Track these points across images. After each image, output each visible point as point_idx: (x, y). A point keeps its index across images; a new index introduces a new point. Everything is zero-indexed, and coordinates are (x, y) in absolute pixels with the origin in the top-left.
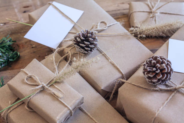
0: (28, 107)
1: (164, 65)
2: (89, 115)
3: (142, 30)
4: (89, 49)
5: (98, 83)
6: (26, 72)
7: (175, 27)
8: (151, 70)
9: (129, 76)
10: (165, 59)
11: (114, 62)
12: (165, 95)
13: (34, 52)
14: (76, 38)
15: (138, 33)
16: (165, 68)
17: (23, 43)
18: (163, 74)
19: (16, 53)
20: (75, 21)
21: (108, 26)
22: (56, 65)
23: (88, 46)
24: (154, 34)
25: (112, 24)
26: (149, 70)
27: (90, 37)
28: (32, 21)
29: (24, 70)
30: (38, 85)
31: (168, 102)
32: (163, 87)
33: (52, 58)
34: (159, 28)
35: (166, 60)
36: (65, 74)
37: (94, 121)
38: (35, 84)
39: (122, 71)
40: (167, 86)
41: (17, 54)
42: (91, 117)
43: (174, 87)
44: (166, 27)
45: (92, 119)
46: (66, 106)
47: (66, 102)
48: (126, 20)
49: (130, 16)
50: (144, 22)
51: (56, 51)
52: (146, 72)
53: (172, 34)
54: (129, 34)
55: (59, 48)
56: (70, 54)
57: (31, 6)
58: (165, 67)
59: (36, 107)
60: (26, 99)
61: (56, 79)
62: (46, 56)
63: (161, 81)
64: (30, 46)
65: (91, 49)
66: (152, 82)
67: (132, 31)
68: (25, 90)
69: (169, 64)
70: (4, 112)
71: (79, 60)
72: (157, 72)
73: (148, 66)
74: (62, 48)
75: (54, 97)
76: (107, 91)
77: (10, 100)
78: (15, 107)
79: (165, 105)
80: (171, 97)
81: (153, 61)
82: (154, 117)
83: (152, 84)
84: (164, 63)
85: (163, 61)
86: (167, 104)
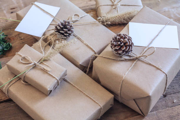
0: (24, 81)
1: (126, 39)
2: (72, 83)
3: (107, 18)
4: (68, 35)
5: (76, 60)
6: (20, 54)
7: (133, 14)
8: (117, 44)
9: (100, 52)
10: (126, 35)
11: (87, 44)
12: (129, 63)
13: (23, 43)
14: (56, 27)
15: (105, 21)
16: (127, 42)
17: (13, 37)
18: (126, 46)
19: (8, 44)
20: (54, 15)
21: (80, 17)
22: (43, 49)
23: (66, 33)
24: (117, 21)
25: (83, 16)
26: (115, 44)
27: (67, 25)
28: (20, 18)
29: (19, 53)
30: (31, 63)
32: (127, 58)
33: (39, 44)
34: (120, 16)
35: (127, 36)
36: (51, 53)
37: (76, 88)
38: (28, 63)
39: (94, 50)
40: (130, 56)
41: (10, 45)
42: (74, 85)
43: (136, 56)
44: (126, 15)
45: (74, 86)
46: (54, 78)
47: (53, 74)
48: (94, 13)
49: (97, 10)
50: (108, 13)
51: (42, 38)
52: (113, 46)
53: (131, 20)
54: (97, 22)
55: (43, 36)
56: (53, 40)
57: (17, 8)
58: (127, 41)
59: (31, 80)
60: (22, 75)
61: (44, 58)
62: (34, 43)
64: (19, 38)
65: (70, 34)
66: (118, 53)
67: (100, 19)
68: (21, 68)
69: (130, 39)
70: (5, 86)
71: (61, 42)
72: (121, 45)
73: (114, 41)
74: (46, 36)
75: (45, 71)
76: (84, 65)
77: (9, 78)
78: (14, 82)
80: (134, 64)
81: (118, 37)
82: (122, 80)
83: (118, 55)
84: (126, 38)
85: (126, 37)
86: (131, 69)
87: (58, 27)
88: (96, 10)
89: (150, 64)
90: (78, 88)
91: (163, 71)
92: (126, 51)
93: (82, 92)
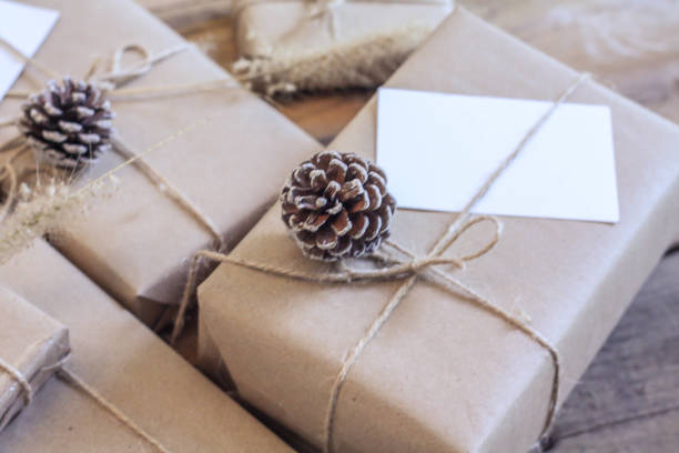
1: (356, 182)
2: (95, 393)
3: (280, 64)
4: (82, 149)
5: (121, 274)
8: (309, 206)
10: (359, 162)
11: (179, 192)
12: (370, 298)
14: (28, 112)
15: (268, 78)
16: (362, 196)
18: (356, 218)
23: (74, 139)
25: (167, 53)
26: (301, 206)
27: (81, 104)
31: (384, 322)
32: (365, 269)
35: (363, 165)
37: (114, 414)
39: (211, 224)
40: (378, 262)
42: (103, 400)
43: (405, 263)
44: (370, 50)
45: (105, 408)
49: (237, 19)
52: (292, 217)
54: (234, 83)
63: (351, 246)
65: (95, 146)
66: (317, 251)
69: (374, 180)
71: (43, 193)
72: (332, 211)
73: (296, 193)
76: (160, 299)
79: (375, 334)
80: (395, 301)
81: (316, 173)
82: (337, 382)
83: (321, 258)
84: (358, 175)
85: (353, 169)
86: (379, 329)
87: (34, 112)
89: (475, 302)
90: (125, 418)
91: (537, 334)
92: (355, 242)
93: (145, 439)
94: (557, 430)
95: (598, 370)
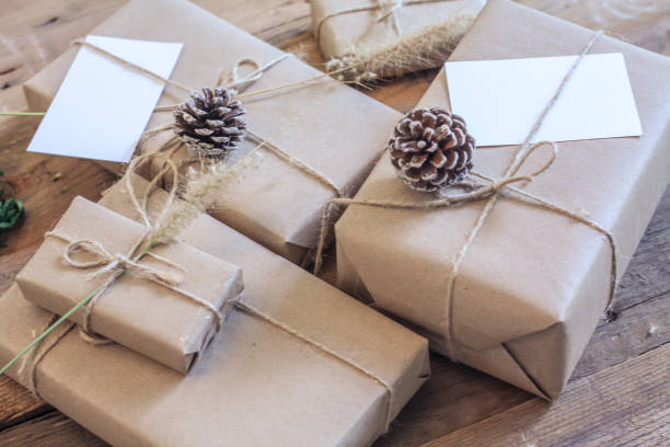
0: (91, 333)
1: (445, 127)
2: (268, 317)
3: (362, 58)
4: (226, 139)
5: (270, 229)
6: (62, 236)
7: (455, 32)
8: (412, 149)
9: (354, 188)
10: (444, 113)
11: (304, 163)
12: (466, 214)
13: (64, 192)
14: (180, 118)
15: (354, 70)
16: (450, 137)
17: (24, 174)
18: (448, 153)
19: (10, 204)
20: (166, 75)
21: (261, 68)
22: (141, 204)
23: (220, 133)
24: (400, 65)
25: (273, 62)
26: (406, 150)
27: (220, 105)
28: (38, 103)
29: (56, 232)
30: (105, 265)
31: (479, 230)
32: (458, 194)
33: (125, 188)
34: (409, 45)
35: (447, 114)
36: (175, 216)
37: (285, 330)
38: (96, 263)
39: (331, 182)
40: (466, 188)
41: (16, 207)
42: (276, 322)
43: (487, 186)
44: (429, 38)
45: (277, 326)
46: (201, 304)
47: (196, 293)
48: (309, 46)
49: (319, 32)
50: (363, 38)
51: (131, 166)
52: (400, 160)
53: (449, 54)
54: (327, 78)
55: (137, 158)
56: (173, 165)
57: (21, 66)
58: (450, 132)
59: (116, 325)
60: (81, 310)
61: (153, 238)
62: (104, 189)
63: (447, 176)
64: (45, 177)
65: (234, 137)
66: (421, 183)
67: (334, 68)
68: (73, 286)
69: (457, 125)
70: (24, 363)
71: (207, 171)
72: (430, 150)
73: (401, 141)
74: (145, 157)
75: (161, 286)
76: (303, 244)
77: (33, 328)
78: (53, 340)
79: (474, 241)
80: (485, 214)
81: (414, 124)
82: (452, 278)
83: (424, 189)
84: (445, 122)
85: (441, 118)
86: (477, 236)
87: (186, 115)
88: (316, 35)
89: (545, 207)
90: (293, 331)
91: (595, 223)
92: (450, 172)
93: (311, 344)
94: (618, 305)
95: (642, 257)
